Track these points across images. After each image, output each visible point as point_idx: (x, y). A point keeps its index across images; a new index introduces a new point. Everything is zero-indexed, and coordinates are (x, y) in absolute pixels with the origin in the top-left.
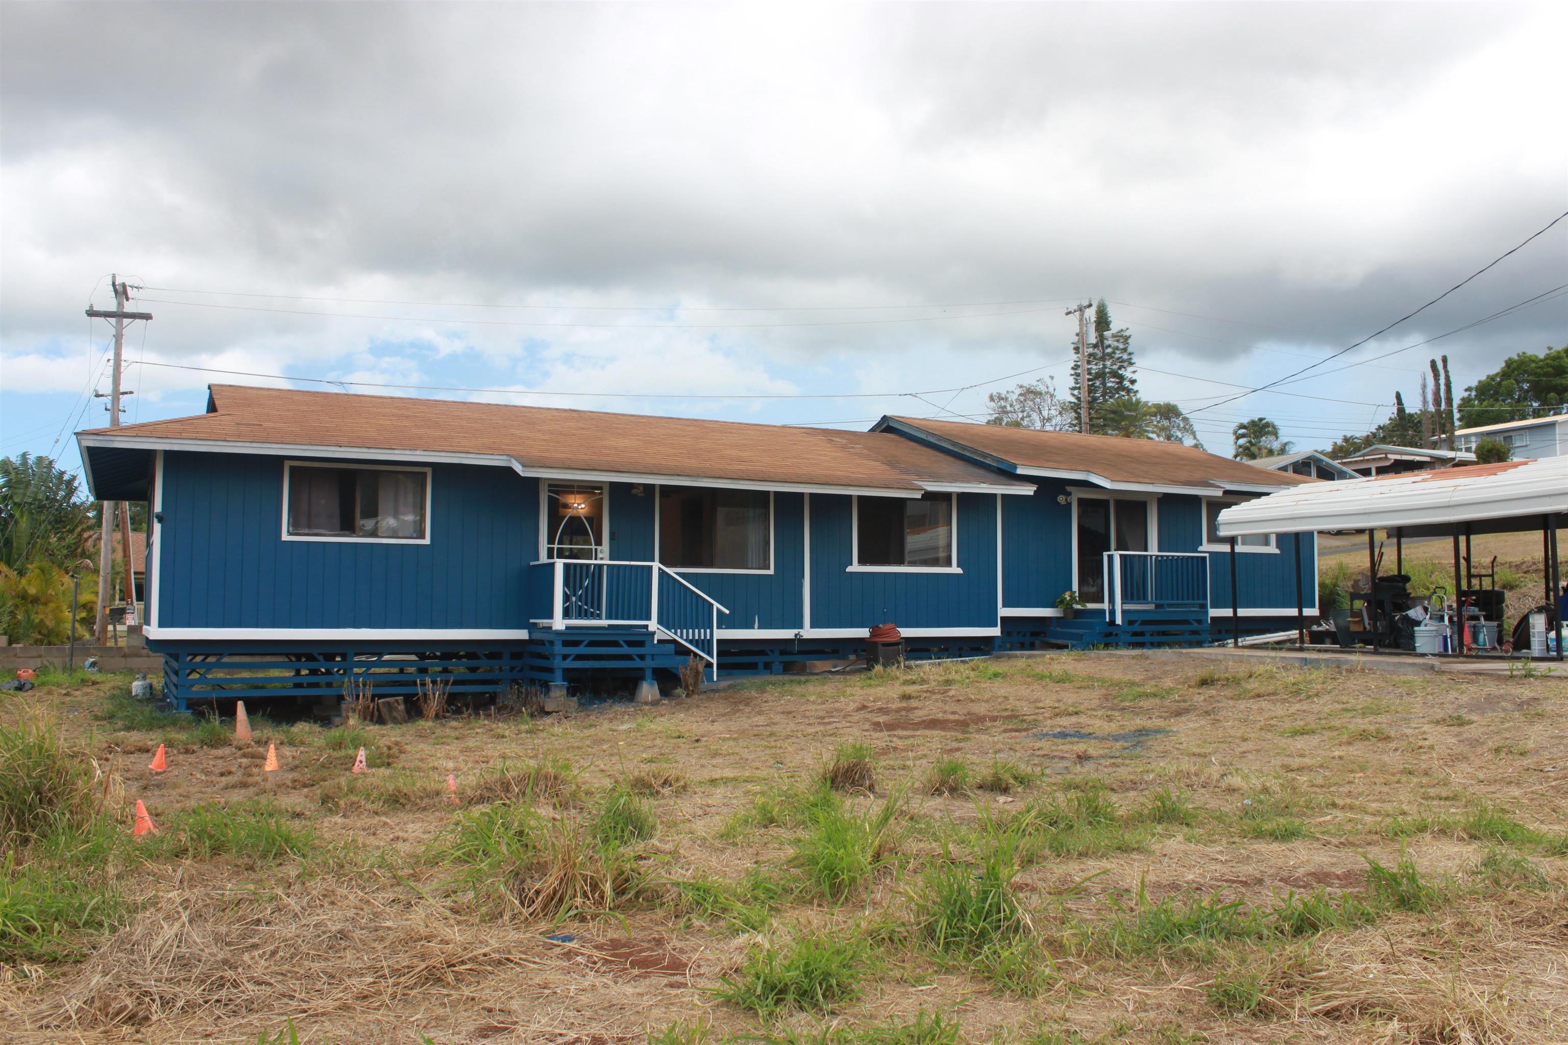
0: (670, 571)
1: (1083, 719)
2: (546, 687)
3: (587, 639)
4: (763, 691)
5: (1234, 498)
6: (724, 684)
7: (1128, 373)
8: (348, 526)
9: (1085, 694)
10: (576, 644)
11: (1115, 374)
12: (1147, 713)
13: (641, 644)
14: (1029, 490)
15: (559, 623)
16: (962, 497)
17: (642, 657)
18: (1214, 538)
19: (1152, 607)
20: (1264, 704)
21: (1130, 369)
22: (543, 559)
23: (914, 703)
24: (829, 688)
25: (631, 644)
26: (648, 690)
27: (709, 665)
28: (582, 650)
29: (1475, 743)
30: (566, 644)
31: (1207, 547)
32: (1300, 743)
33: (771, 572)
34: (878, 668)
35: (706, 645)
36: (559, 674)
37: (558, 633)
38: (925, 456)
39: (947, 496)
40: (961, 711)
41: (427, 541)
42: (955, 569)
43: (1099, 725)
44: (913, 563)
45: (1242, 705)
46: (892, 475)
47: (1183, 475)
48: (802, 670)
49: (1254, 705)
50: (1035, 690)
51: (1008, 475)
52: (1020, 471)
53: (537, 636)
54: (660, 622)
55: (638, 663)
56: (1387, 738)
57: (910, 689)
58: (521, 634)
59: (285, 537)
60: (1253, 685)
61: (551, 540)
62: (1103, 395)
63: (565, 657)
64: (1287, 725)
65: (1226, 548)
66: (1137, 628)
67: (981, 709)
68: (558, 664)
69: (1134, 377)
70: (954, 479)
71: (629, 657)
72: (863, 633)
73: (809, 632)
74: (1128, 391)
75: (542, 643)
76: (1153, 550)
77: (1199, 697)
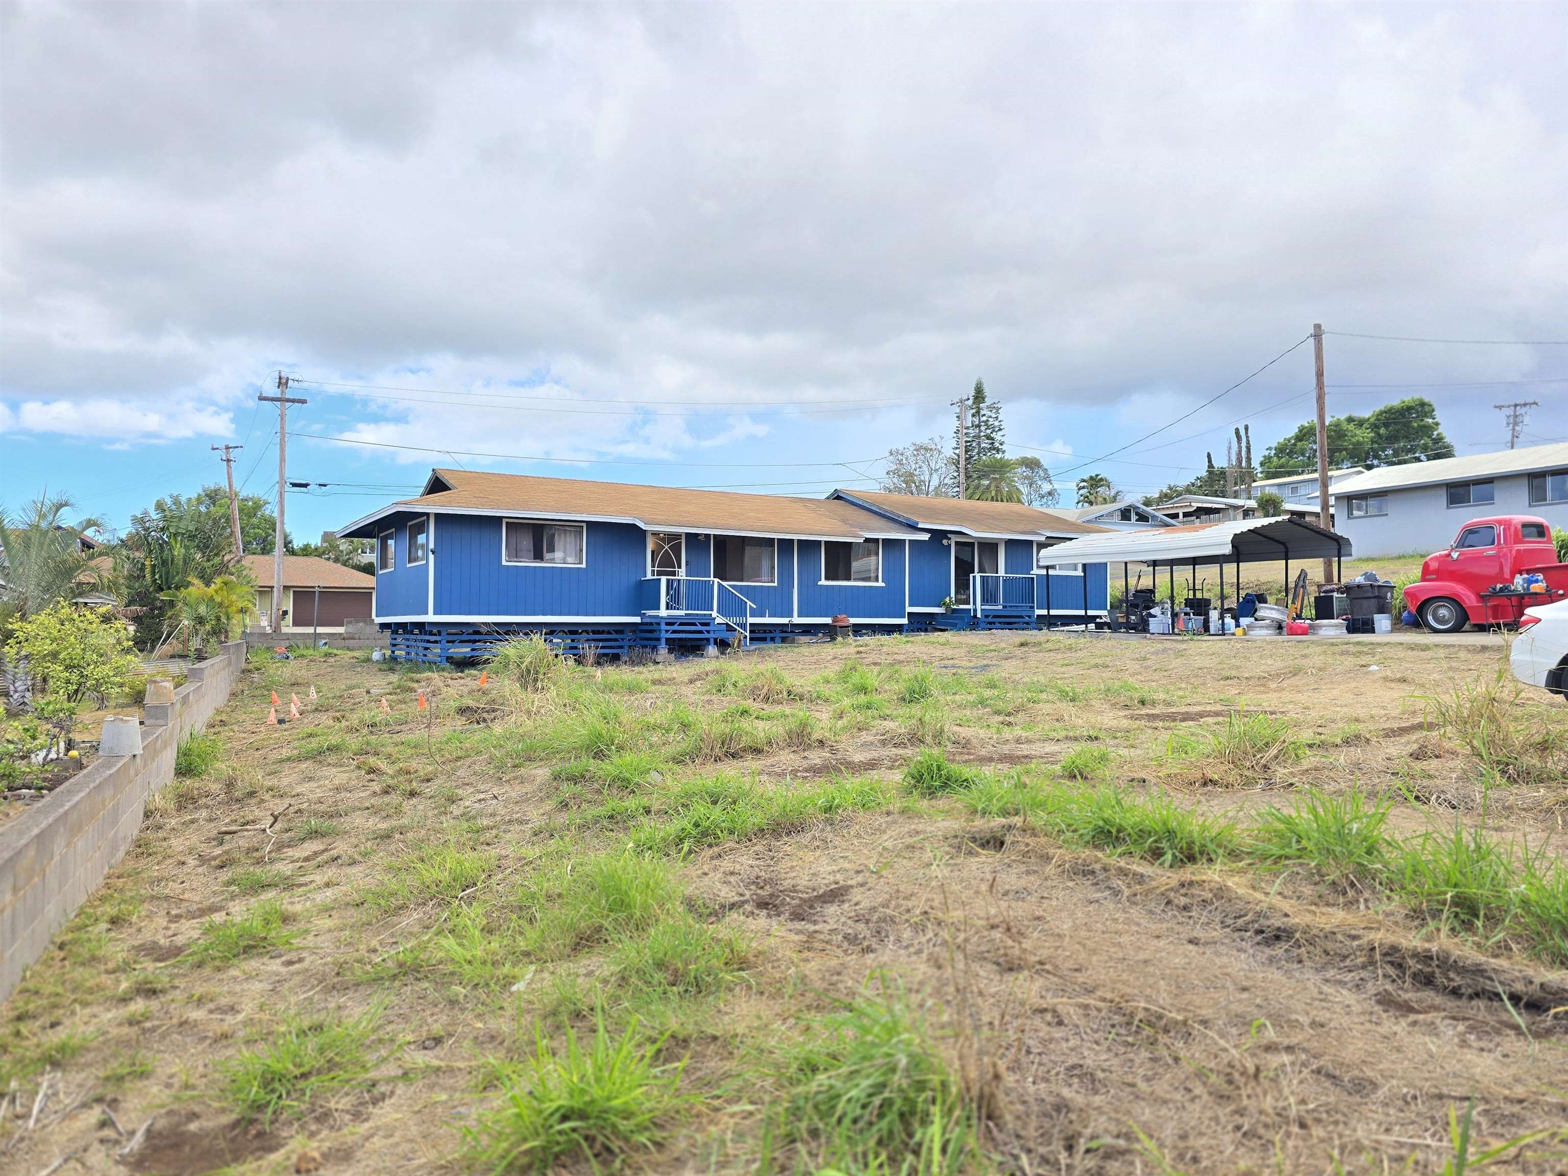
0: (725, 584)
1: (956, 661)
2: (654, 648)
3: (679, 621)
4: (776, 651)
5: (1051, 542)
6: (753, 647)
7: (997, 436)
8: (539, 556)
9: (957, 650)
10: (673, 624)
11: (988, 437)
12: (991, 658)
13: (708, 624)
14: (925, 537)
15: (663, 612)
16: (886, 542)
17: (708, 632)
18: (1039, 567)
19: (1001, 607)
20: (1052, 654)
21: (1000, 433)
22: (649, 576)
23: (863, 655)
24: (814, 649)
25: (702, 624)
26: (712, 650)
27: (745, 637)
28: (676, 627)
29: (1147, 668)
30: (667, 624)
31: (1035, 571)
32: (1064, 669)
33: (776, 584)
34: (839, 639)
35: (743, 626)
36: (663, 641)
37: (662, 618)
38: (863, 516)
39: (877, 540)
40: (890, 659)
41: (584, 566)
42: (881, 584)
43: (964, 663)
44: (855, 580)
45: (1041, 654)
46: (846, 528)
47: (1021, 527)
48: (793, 641)
49: (1047, 655)
50: (932, 649)
51: (914, 528)
52: (920, 526)
53: (646, 620)
54: (718, 612)
55: (706, 635)
56: (1107, 666)
57: (861, 649)
58: (637, 620)
59: (504, 563)
60: (1049, 646)
61: (653, 566)
62: (979, 453)
63: (667, 631)
64: (1061, 662)
65: (1044, 572)
66: (990, 619)
67: (901, 658)
68: (664, 635)
69: (1003, 439)
70: (882, 530)
71: (701, 632)
72: (828, 620)
73: (797, 620)
74: (998, 450)
75: (651, 624)
76: (1002, 572)
77: (1019, 652)
